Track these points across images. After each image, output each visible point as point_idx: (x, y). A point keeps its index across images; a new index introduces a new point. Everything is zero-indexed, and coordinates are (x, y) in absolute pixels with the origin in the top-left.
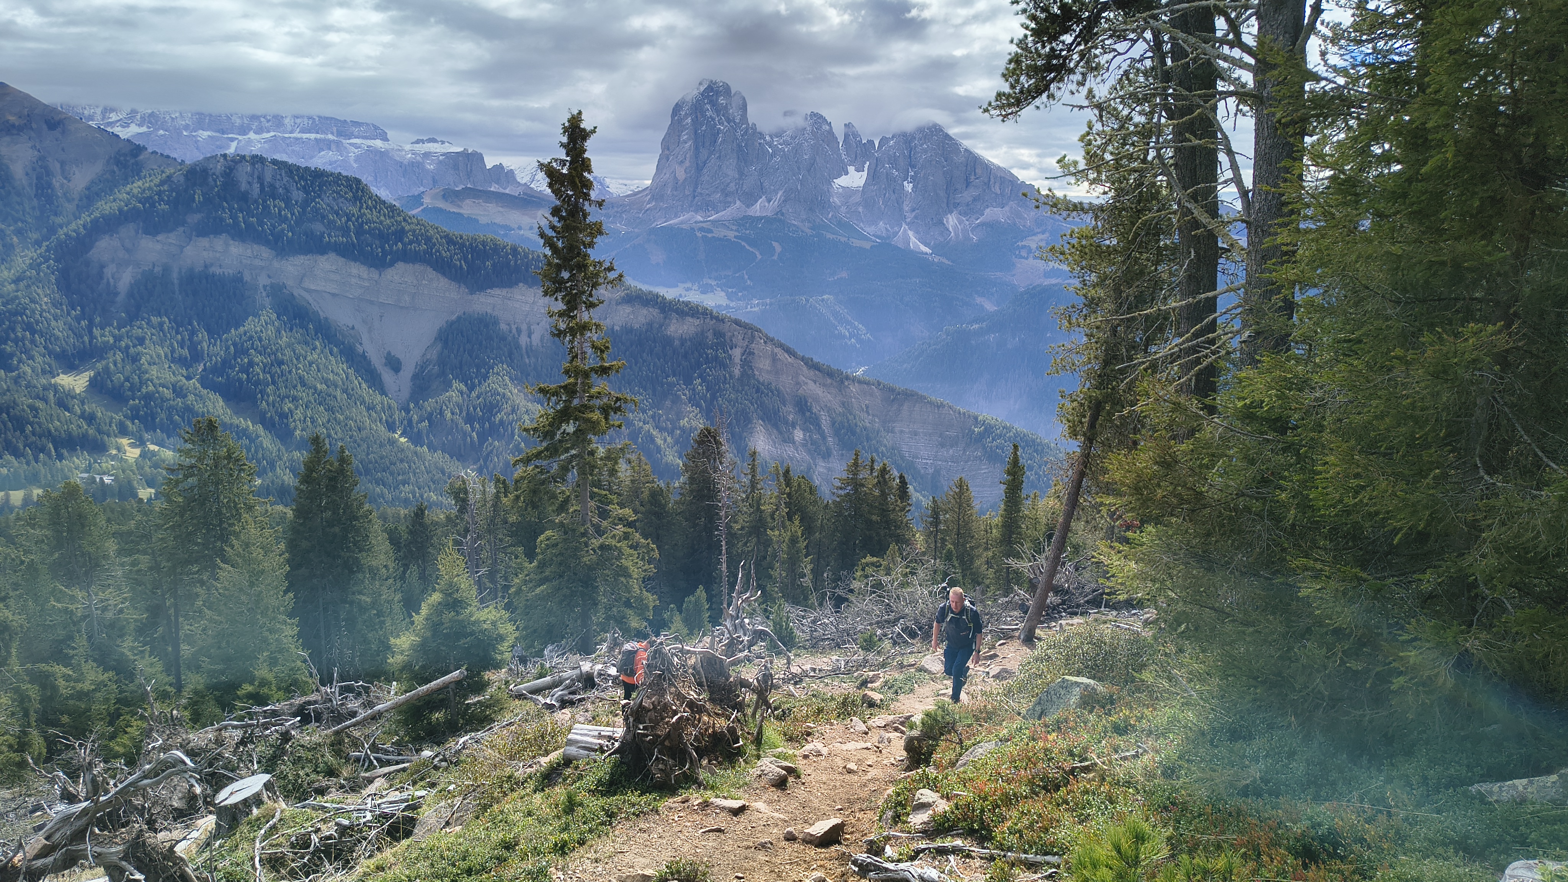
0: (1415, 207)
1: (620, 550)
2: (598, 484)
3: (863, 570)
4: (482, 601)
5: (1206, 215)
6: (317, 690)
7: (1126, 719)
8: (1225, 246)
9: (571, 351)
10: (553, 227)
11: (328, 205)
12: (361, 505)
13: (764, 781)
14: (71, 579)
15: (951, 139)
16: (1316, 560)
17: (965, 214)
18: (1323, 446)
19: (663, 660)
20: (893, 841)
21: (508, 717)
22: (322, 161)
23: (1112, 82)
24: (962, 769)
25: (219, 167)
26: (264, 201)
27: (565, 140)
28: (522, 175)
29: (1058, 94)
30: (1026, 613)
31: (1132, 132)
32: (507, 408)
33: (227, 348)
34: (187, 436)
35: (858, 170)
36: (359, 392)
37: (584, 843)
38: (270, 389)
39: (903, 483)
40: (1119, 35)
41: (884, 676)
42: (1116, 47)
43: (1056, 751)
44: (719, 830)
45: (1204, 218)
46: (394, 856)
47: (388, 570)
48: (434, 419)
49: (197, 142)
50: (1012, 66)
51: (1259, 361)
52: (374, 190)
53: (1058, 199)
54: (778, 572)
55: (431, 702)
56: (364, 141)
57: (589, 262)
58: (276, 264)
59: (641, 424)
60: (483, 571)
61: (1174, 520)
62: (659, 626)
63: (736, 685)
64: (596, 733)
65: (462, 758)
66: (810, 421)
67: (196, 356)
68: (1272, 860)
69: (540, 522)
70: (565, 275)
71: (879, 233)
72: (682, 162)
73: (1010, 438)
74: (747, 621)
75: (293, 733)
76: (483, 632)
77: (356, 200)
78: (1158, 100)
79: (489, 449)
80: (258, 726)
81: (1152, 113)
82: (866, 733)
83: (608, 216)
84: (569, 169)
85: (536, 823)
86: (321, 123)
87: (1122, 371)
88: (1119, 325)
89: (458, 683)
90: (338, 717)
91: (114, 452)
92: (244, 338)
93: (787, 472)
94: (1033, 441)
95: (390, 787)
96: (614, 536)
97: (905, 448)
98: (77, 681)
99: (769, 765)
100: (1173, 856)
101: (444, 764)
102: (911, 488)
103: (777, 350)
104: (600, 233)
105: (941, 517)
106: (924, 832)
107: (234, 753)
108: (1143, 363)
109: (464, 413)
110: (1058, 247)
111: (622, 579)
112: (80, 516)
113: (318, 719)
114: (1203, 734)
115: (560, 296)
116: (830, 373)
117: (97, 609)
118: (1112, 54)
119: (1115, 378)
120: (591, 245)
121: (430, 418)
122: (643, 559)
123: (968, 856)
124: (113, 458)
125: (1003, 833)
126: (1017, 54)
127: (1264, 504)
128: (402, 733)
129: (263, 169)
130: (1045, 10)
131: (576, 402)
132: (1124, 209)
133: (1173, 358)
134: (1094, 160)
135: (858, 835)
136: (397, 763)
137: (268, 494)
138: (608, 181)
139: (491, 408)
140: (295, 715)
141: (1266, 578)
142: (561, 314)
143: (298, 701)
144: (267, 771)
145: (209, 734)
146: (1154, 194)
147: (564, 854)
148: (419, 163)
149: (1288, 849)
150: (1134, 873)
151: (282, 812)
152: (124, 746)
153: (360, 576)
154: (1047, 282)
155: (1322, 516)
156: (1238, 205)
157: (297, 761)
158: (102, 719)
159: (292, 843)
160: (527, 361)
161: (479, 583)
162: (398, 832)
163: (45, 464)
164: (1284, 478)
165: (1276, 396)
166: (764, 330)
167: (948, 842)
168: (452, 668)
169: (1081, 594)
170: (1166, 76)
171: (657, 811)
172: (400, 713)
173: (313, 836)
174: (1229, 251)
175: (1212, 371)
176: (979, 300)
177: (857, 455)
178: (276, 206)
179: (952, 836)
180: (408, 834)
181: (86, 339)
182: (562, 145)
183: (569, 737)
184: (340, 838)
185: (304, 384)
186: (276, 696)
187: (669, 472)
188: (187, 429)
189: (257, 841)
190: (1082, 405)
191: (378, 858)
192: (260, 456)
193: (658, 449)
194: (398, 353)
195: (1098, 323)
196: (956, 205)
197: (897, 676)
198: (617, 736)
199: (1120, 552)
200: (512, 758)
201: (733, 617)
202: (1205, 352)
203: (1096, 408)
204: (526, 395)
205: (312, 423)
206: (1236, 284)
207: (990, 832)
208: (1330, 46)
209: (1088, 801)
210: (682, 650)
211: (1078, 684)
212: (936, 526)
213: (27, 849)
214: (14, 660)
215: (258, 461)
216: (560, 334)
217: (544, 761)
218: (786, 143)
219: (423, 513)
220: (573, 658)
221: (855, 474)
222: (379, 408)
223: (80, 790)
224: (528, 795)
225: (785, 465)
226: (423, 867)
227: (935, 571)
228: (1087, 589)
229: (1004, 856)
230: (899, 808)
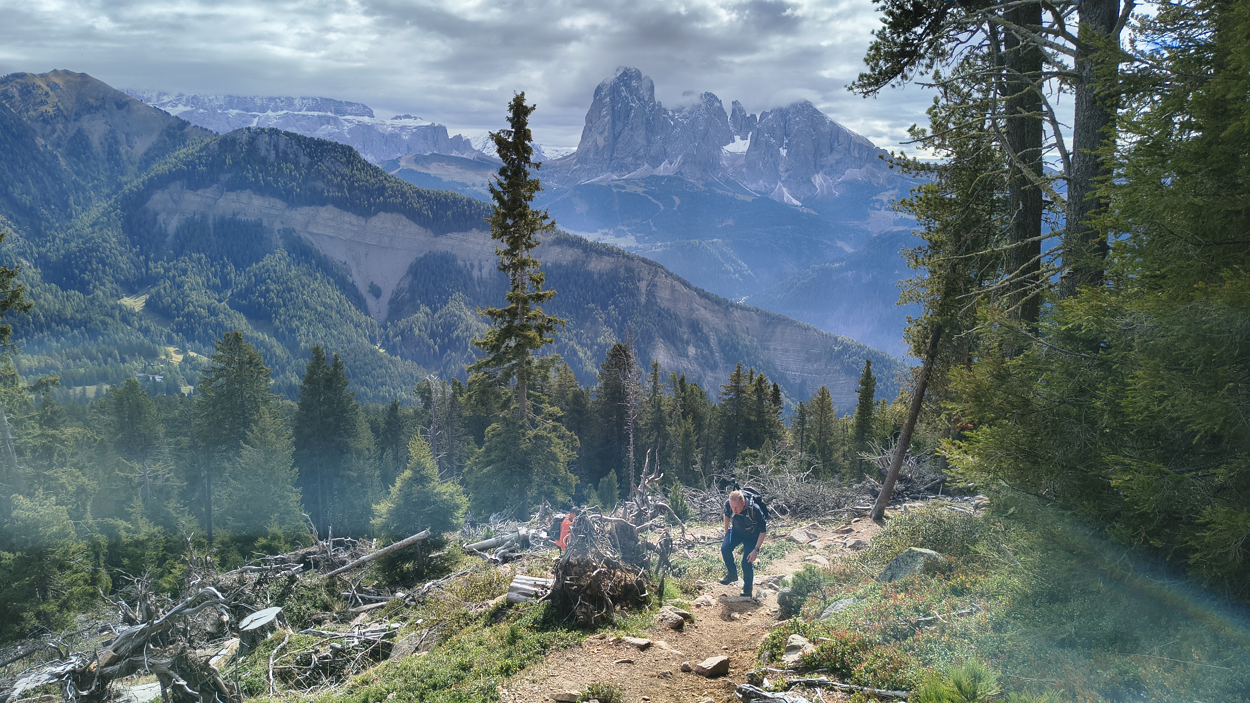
0: (1215, 166)
1: (549, 439)
2: (533, 387)
3: (743, 459)
4: (441, 477)
5: (1033, 173)
6: (316, 544)
7: (963, 582)
8: (1049, 199)
9: (513, 282)
10: (501, 184)
11: (328, 167)
12: (350, 401)
13: (665, 624)
14: (131, 454)
15: (819, 113)
16: (1125, 456)
17: (829, 174)
18: (1132, 363)
19: (586, 526)
20: (770, 675)
21: (461, 569)
22: (322, 133)
23: (955, 65)
24: (826, 620)
25: (245, 138)
26: (279, 164)
27: (511, 115)
28: (477, 143)
29: (910, 75)
30: (876, 496)
31: (972, 106)
32: (462, 326)
33: (250, 278)
34: (219, 346)
35: (742, 139)
36: (349, 313)
37: (524, 668)
38: (282, 310)
39: (776, 390)
40: (961, 27)
42: (959, 36)
43: (904, 607)
44: (629, 662)
45: (1031, 176)
46: (376, 673)
47: (370, 452)
48: (406, 335)
49: (228, 118)
50: (873, 52)
51: (1078, 293)
52: (363, 156)
53: (908, 160)
54: (675, 460)
55: (403, 555)
56: (355, 118)
57: (529, 211)
58: (287, 213)
59: (567, 341)
60: (442, 454)
61: (1006, 422)
62: (580, 500)
63: (643, 548)
64: (533, 583)
65: (428, 599)
66: (701, 339)
67: (226, 284)
69: (488, 416)
70: (510, 222)
71: (759, 189)
72: (602, 132)
73: (863, 355)
74: (650, 498)
75: (298, 576)
76: (443, 501)
77: (349, 164)
78: (993, 80)
79: (448, 358)
80: (271, 570)
81: (988, 90)
83: (543, 175)
84: (514, 138)
85: (486, 650)
86: (322, 104)
87: (960, 301)
88: (958, 264)
89: (424, 541)
90: (332, 565)
91: (163, 357)
92: (263, 270)
93: (683, 380)
94: (883, 358)
95: (372, 619)
96: (545, 429)
97: (778, 362)
98: (135, 532)
99: (669, 612)
100: (1003, 693)
101: (413, 603)
102: (782, 395)
103: (676, 283)
104: (537, 188)
105: (807, 419)
106: (795, 669)
107: (253, 590)
108: (979, 294)
109: (429, 331)
110: (908, 200)
111: (552, 462)
112: (138, 406)
113: (317, 566)
114: (1027, 597)
115: (505, 238)
116: (717, 302)
117: (150, 477)
118: (956, 42)
119: (954, 307)
120: (530, 198)
121: (402, 333)
122: (568, 447)
123: (832, 689)
124: (163, 362)
125: (861, 671)
126: (876, 43)
127: (1081, 411)
128: (380, 578)
129: (278, 140)
130: (899, 7)
131: (516, 322)
132: (964, 169)
133: (1004, 290)
134: (939, 129)
135: (740, 670)
136: (377, 601)
137: (280, 391)
138: (543, 147)
139: (450, 327)
140: (299, 562)
141: (1082, 470)
142: (506, 253)
143: (301, 552)
144: (277, 605)
145: (234, 575)
146: (990, 158)
147: (508, 675)
148: (397, 134)
149: (1100, 691)
151: (290, 636)
152: (170, 583)
153: (348, 456)
154: (896, 229)
155: (1130, 421)
156: (1060, 167)
157: (301, 598)
158: (153, 562)
159: (297, 661)
160: (478, 290)
161: (439, 463)
162: (378, 655)
163: (112, 366)
164: (1098, 389)
165: (1093, 321)
166: (667, 267)
167: (815, 678)
168: (419, 529)
169: (921, 482)
170: (1002, 60)
171: (580, 645)
172: (379, 562)
173: (313, 656)
174: (1051, 203)
175: (1037, 300)
176: (840, 244)
177: (739, 367)
178: (288, 168)
179: (818, 673)
180: (386, 657)
181: (144, 270)
182: (509, 119)
183: (512, 584)
184: (334, 658)
185: (307, 307)
186: (284, 548)
187: (587, 378)
188: (219, 340)
189: (271, 659)
190: (925, 328)
191: (363, 675)
192: (274, 362)
193: (580, 361)
194: (379, 283)
195: (940, 262)
196: (822, 167)
197: (771, 544)
198: (549, 585)
199: (960, 447)
200: (466, 600)
201: (641, 494)
202: (1030, 286)
203: (938, 331)
204: (477, 317)
205: (314, 336)
206: (1057, 230)
207: (849, 670)
208: (1138, 35)
209: (931, 648)
210: (601, 519)
211: (922, 554)
212: (803, 425)
213: (100, 658)
214: (89, 515)
215: (273, 366)
216: (505, 268)
217: (492, 603)
218: (685, 117)
219: (396, 408)
220: (513, 524)
221: (738, 382)
222: (364, 325)
223: (138, 615)
224: (479, 629)
225: (681, 374)
226: (398, 682)
227: (801, 462)
228: (927, 479)
229: (862, 690)
230: (774, 649)
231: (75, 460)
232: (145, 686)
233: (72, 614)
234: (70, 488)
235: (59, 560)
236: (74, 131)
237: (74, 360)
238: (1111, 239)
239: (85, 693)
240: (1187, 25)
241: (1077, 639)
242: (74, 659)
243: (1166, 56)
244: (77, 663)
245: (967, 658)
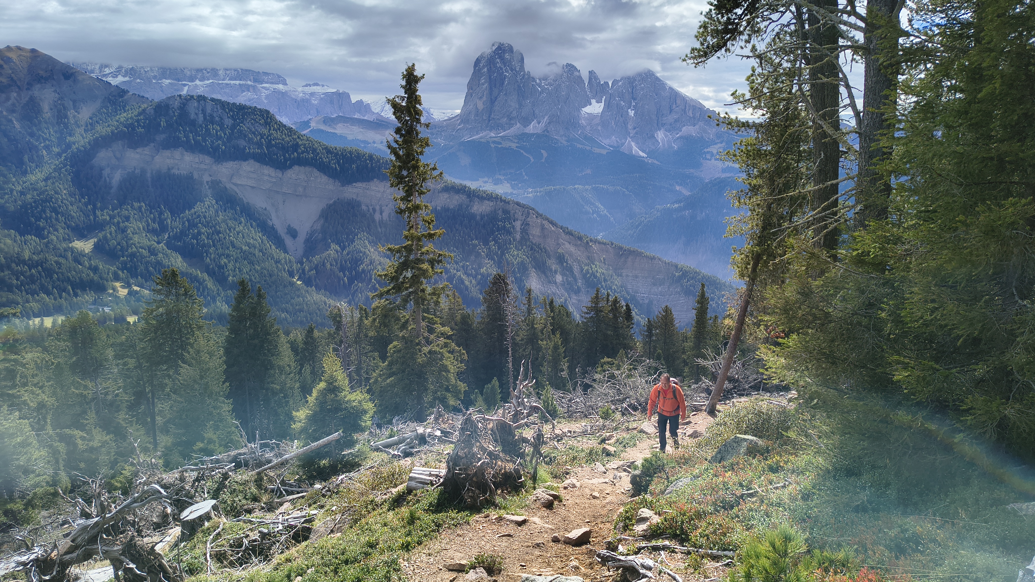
0: (973, 121)
1: (442, 354)
2: (427, 311)
3: (602, 366)
4: (352, 388)
5: (832, 129)
6: (246, 446)
7: (778, 461)
8: (844, 150)
9: (409, 223)
10: (396, 142)
11: (248, 128)
12: (272, 326)
13: (538, 504)
14: (85, 374)
15: (660, 80)
16: (905, 357)
17: (669, 131)
18: (910, 282)
19: (472, 425)
20: (623, 542)
21: (370, 463)
22: (243, 99)
23: (768, 40)
24: (668, 496)
25: (177, 104)
26: (206, 126)
27: (404, 83)
28: (376, 107)
29: (732, 49)
30: (710, 394)
31: (782, 74)
32: (367, 261)
33: (184, 223)
34: (158, 281)
35: (598, 102)
36: (270, 251)
37: (421, 544)
38: (212, 250)
39: (628, 309)
40: (773, 9)
41: (617, 436)
42: (771, 16)
43: (731, 483)
44: (509, 535)
45: (830, 131)
46: (297, 552)
47: (290, 368)
48: (319, 269)
49: (162, 87)
50: (702, 30)
51: (867, 226)
52: (278, 118)
53: (732, 119)
54: (546, 368)
55: (319, 453)
56: (271, 85)
57: (420, 164)
58: (214, 167)
59: (455, 272)
60: (352, 368)
61: (810, 331)
62: (468, 403)
63: (520, 442)
64: (428, 473)
65: (341, 489)
66: (567, 270)
67: (163, 228)
68: (875, 553)
69: (389, 336)
70: (405, 173)
71: (612, 144)
72: (481, 98)
73: (699, 279)
74: (526, 400)
75: (230, 473)
76: (352, 407)
77: (266, 125)
78: (799, 52)
79: (356, 288)
80: (207, 469)
81: (795, 61)
82: (605, 473)
83: (432, 134)
84: (407, 102)
85: (390, 530)
86: (242, 74)
87: (774, 234)
88: (772, 203)
89: (337, 441)
90: (259, 464)
91: (111, 291)
92: (194, 216)
93: (552, 302)
94: (714, 281)
95: (295, 508)
96: (438, 345)
97: (629, 286)
98: (90, 440)
99: (541, 493)
100: (809, 552)
101: (329, 493)
102: (633, 313)
103: (544, 222)
104: (427, 145)
105: (654, 332)
106: (644, 536)
107: (192, 486)
108: (789, 228)
109: (339, 265)
110: (732, 152)
111: (444, 373)
112: (90, 333)
113: (246, 465)
114: (829, 472)
115: (401, 186)
116: (579, 237)
117: (101, 394)
118: (769, 22)
119: (770, 239)
120: (421, 153)
121: (316, 268)
122: (457, 360)
123: (673, 551)
124: (110, 295)
125: (696, 536)
126: (705, 22)
127: (870, 321)
128: (301, 473)
129: (205, 105)
131: (412, 257)
132: (776, 126)
133: (808, 224)
134: (756, 93)
135: (600, 539)
136: (298, 493)
137: (212, 318)
138: (432, 110)
139: (356, 262)
140: (231, 462)
141: (871, 369)
142: (402, 199)
143: (233, 453)
144: (213, 498)
145: (176, 474)
146: (797, 116)
147: (408, 550)
148: (307, 99)
149: (886, 546)
150: (784, 561)
151: (224, 524)
152: (121, 482)
153: (272, 372)
154: (724, 176)
155: (909, 328)
156: (853, 123)
157: (233, 492)
158: (106, 465)
159: (231, 544)
160: (380, 230)
161: (349, 376)
162: (300, 537)
163: (66, 299)
164: (883, 303)
165: (879, 248)
166: (537, 209)
167: (660, 543)
168: (333, 431)
169: (746, 382)
170: (805, 36)
171: (468, 523)
172: (300, 460)
173: (244, 540)
174: (846, 153)
175: (836, 232)
176: (678, 188)
177: (597, 291)
178: (214, 129)
179: (663, 539)
180: (306, 538)
181: (92, 217)
182: (402, 86)
183: (411, 475)
184: (262, 541)
185: (234, 246)
186: (219, 450)
187: (473, 303)
188: (158, 276)
189: (208, 543)
190: (747, 256)
191: (287, 554)
192: (206, 293)
193: (467, 288)
194: (295, 226)
195: (759, 202)
196: (663, 125)
197: (625, 436)
198: (442, 474)
199: (774, 352)
200: (373, 489)
201: (518, 397)
202: (830, 221)
203: (757, 258)
204: (379, 252)
205: (240, 271)
206: (851, 175)
207: (687, 535)
208: (915, 15)
209: (752, 516)
210: (484, 419)
211: (745, 440)
212: (650, 337)
213: (59, 548)
214: (49, 427)
215: (205, 297)
216: (401, 212)
217: (394, 491)
218: (550, 84)
219: (312, 330)
220: (413, 425)
221: (597, 303)
222: (283, 262)
223: (93, 510)
224: (384, 512)
225: (550, 298)
226: (316, 559)
227: (650, 368)
228: (750, 379)
229: (697, 551)
230: (627, 521)
231: (36, 380)
232: (100, 570)
233: (37, 511)
234: (32, 404)
235: (23, 466)
236: (27, 99)
237: (33, 295)
238: (893, 182)
239: (47, 578)
240: (953, 7)
241: (868, 505)
242: (37, 549)
243: (936, 32)
244: (40, 552)
245: (781, 523)
